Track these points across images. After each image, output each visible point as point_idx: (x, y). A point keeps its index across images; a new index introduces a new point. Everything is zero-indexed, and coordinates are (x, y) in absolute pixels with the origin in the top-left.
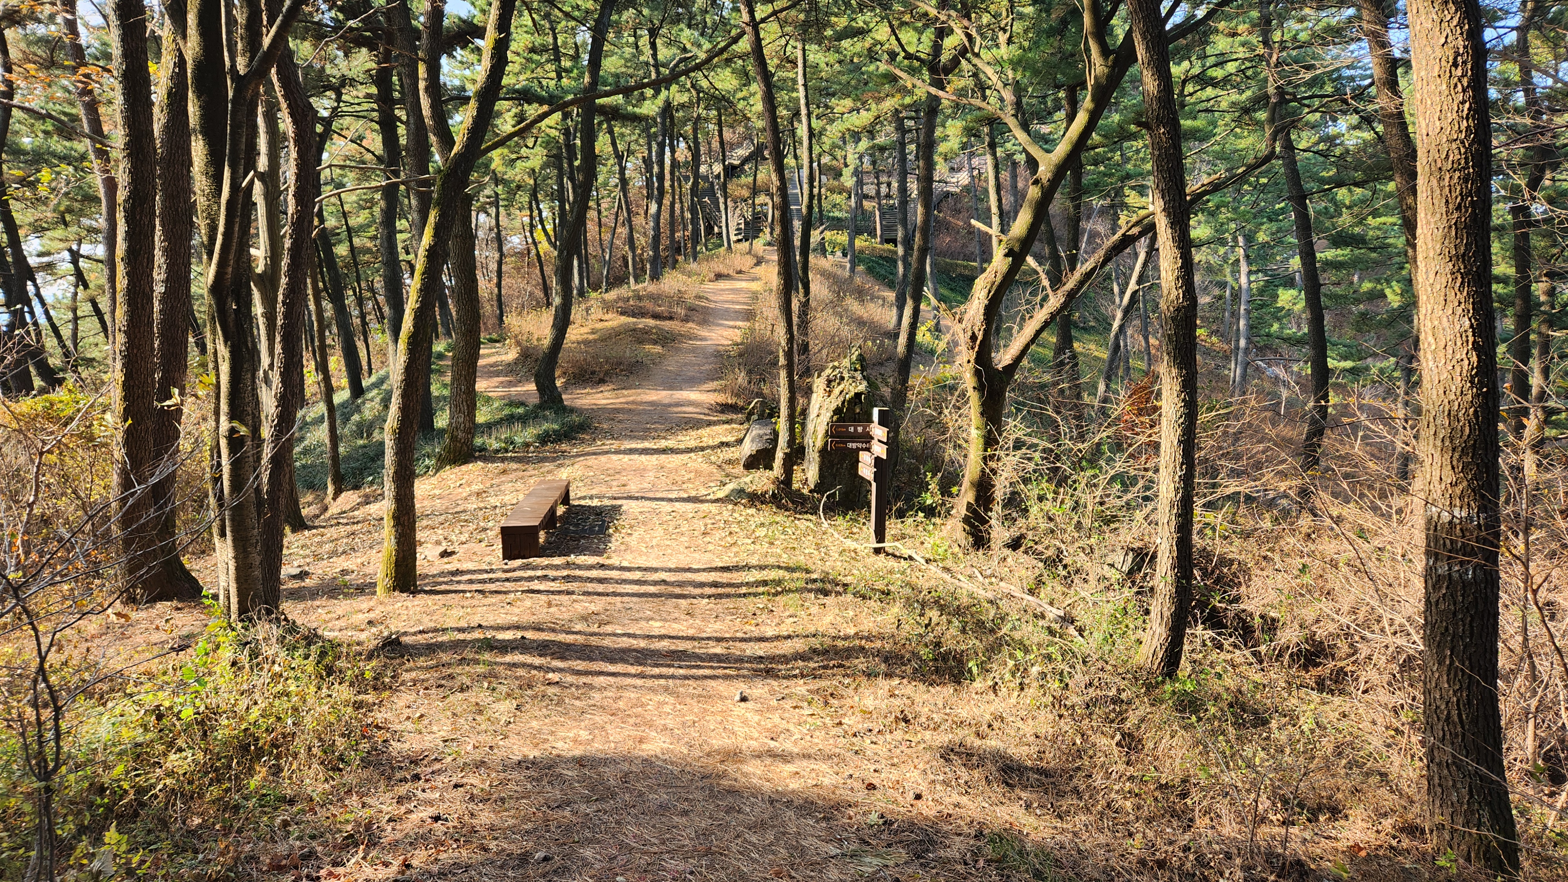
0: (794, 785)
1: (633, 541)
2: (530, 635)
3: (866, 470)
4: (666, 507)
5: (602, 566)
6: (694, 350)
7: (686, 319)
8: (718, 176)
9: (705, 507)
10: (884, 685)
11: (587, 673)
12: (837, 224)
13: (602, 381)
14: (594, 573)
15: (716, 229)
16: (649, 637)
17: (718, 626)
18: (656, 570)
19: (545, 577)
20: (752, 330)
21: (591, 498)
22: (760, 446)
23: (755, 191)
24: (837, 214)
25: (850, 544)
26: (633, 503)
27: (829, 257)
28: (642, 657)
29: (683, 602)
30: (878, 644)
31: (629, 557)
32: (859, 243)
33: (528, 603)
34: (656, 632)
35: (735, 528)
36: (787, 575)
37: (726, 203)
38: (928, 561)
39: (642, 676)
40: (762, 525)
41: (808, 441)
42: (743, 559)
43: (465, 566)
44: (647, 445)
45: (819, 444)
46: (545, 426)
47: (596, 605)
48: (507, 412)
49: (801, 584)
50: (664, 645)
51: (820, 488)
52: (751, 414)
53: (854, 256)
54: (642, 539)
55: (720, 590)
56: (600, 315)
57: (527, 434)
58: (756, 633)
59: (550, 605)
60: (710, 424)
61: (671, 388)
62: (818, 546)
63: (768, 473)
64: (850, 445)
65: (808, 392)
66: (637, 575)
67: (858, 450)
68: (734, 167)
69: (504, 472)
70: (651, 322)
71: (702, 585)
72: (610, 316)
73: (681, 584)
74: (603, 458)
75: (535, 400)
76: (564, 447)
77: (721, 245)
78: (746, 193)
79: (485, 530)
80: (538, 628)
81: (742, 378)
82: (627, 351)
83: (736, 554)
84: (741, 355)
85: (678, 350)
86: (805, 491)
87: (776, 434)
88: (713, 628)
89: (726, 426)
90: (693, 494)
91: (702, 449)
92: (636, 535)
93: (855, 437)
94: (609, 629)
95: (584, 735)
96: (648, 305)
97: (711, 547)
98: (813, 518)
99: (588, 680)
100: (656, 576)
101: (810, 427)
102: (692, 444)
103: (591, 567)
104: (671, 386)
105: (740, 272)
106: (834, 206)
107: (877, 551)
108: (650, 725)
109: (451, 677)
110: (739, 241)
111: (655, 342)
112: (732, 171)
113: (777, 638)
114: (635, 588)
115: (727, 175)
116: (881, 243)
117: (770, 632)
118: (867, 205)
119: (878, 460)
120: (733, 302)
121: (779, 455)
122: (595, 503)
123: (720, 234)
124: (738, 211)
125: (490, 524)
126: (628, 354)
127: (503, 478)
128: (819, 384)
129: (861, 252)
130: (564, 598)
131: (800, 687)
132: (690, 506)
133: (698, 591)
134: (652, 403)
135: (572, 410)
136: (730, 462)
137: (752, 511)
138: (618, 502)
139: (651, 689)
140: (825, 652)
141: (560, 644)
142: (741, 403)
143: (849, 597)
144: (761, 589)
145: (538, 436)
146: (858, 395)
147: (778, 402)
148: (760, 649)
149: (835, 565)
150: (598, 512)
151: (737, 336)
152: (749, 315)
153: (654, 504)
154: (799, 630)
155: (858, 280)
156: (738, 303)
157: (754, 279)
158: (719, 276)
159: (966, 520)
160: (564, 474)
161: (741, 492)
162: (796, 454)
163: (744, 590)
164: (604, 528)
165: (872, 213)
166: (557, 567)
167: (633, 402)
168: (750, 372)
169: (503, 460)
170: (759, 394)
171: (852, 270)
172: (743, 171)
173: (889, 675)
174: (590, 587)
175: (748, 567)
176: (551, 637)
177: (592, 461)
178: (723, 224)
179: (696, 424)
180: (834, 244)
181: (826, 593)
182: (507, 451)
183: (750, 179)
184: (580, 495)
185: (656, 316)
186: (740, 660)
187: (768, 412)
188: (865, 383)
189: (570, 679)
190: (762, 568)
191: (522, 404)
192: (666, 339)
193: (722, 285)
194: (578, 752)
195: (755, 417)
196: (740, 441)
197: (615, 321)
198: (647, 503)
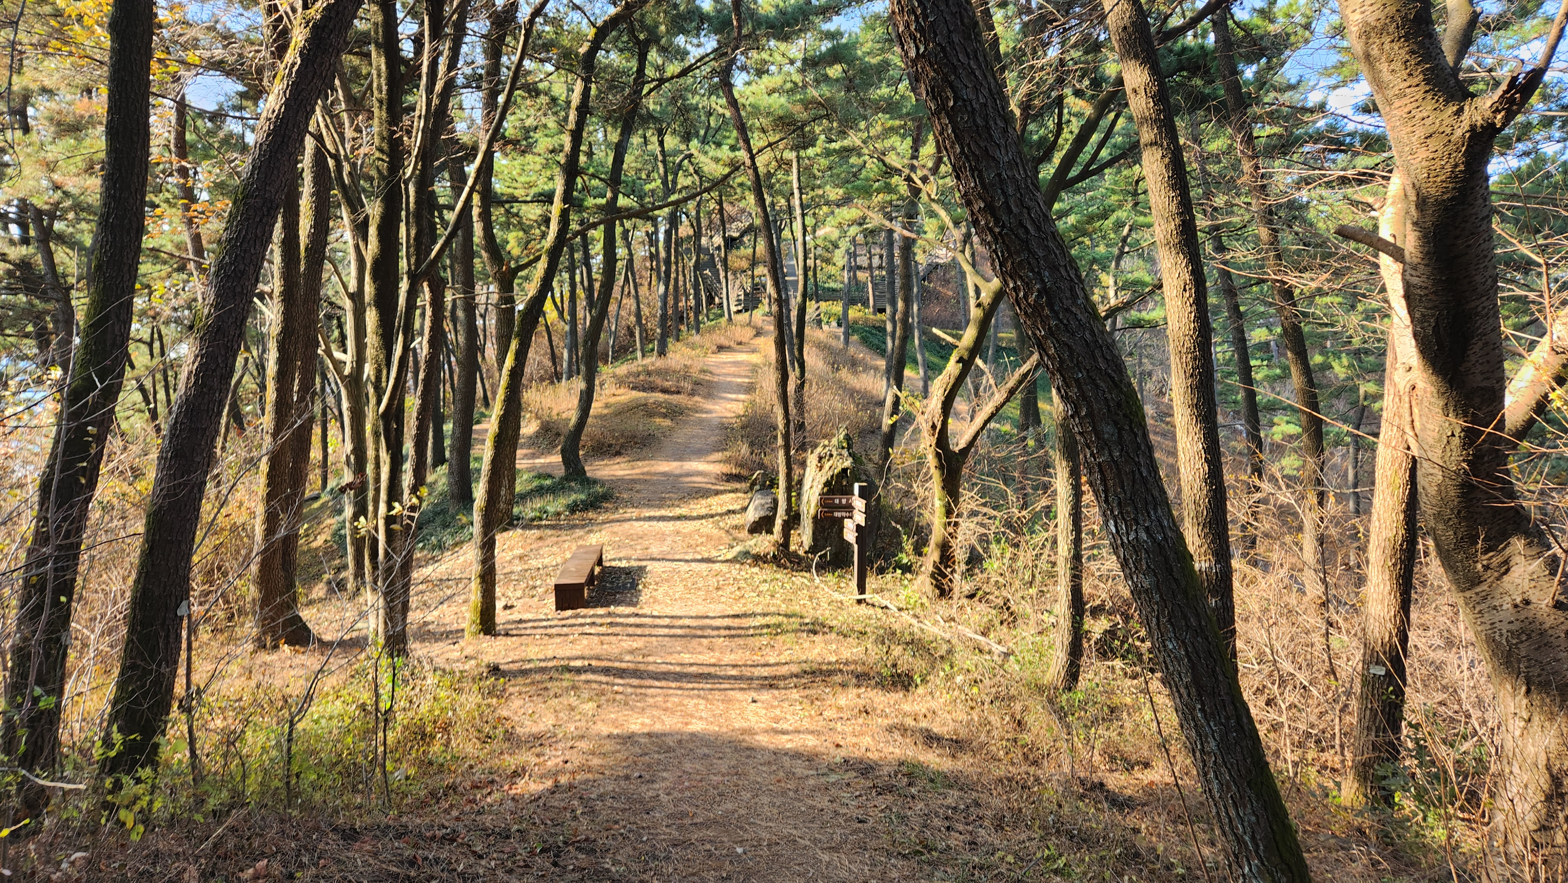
0: (789, 746)
1: (659, 595)
2: (594, 663)
3: (850, 535)
4: (684, 567)
5: (637, 615)
6: (701, 421)
7: (692, 394)
8: (719, 248)
9: (717, 566)
10: (853, 692)
11: (641, 687)
12: (831, 295)
13: (618, 454)
14: (632, 620)
15: (717, 300)
16: (682, 665)
17: (733, 657)
18: (681, 617)
19: (593, 624)
20: (752, 403)
21: (620, 559)
22: (762, 513)
23: (754, 262)
24: (832, 285)
25: (837, 596)
26: (656, 564)
27: (825, 327)
28: (679, 677)
29: (705, 641)
30: (852, 667)
31: (657, 607)
32: (854, 313)
33: (585, 642)
34: (687, 661)
35: (742, 584)
36: (785, 620)
37: (726, 277)
38: (900, 609)
39: (680, 688)
40: (765, 581)
41: (804, 509)
42: (750, 608)
43: (526, 616)
44: (663, 512)
45: (812, 511)
46: (574, 497)
47: (639, 643)
48: (536, 483)
49: (797, 627)
50: (693, 669)
51: (813, 550)
52: (753, 484)
53: (848, 327)
54: (666, 594)
55: (733, 632)
56: (613, 390)
57: (557, 504)
58: (762, 661)
59: (602, 643)
60: (717, 493)
61: (681, 459)
62: (811, 598)
63: (769, 537)
64: (836, 514)
65: (803, 464)
66: (667, 621)
67: (843, 518)
68: (733, 239)
69: (541, 538)
70: (660, 397)
71: (718, 628)
72: (622, 391)
73: (702, 628)
74: (626, 525)
75: (560, 472)
76: (591, 515)
77: (722, 315)
78: (745, 264)
79: (535, 587)
80: (598, 658)
81: (745, 449)
82: (639, 424)
83: (744, 605)
84: (743, 427)
85: (686, 423)
86: (801, 553)
87: (775, 502)
88: (728, 658)
89: (732, 495)
90: (706, 555)
91: (712, 516)
92: (661, 590)
93: (840, 507)
94: (651, 659)
95: (647, 721)
96: (659, 381)
97: (723, 599)
98: (807, 575)
99: (643, 691)
100: (681, 622)
101: (805, 498)
102: (703, 511)
103: (628, 616)
104: (680, 457)
105: (740, 343)
106: (830, 277)
107: (859, 602)
108: (692, 716)
109: (546, 689)
110: (739, 312)
111: (665, 416)
112: (731, 243)
113: (777, 664)
114: (666, 631)
115: (727, 246)
116: (874, 314)
117: (772, 661)
118: (862, 276)
119: (858, 527)
120: (735, 376)
121: (779, 522)
122: (624, 564)
123: (720, 305)
124: (738, 282)
125: (538, 583)
126: (641, 428)
127: (540, 544)
128: (812, 460)
129: (856, 322)
130: (614, 638)
131: (795, 694)
132: (704, 566)
133: (715, 633)
134: (664, 474)
135: (595, 482)
136: (736, 527)
137: (756, 570)
138: (643, 563)
139: (689, 696)
140: (813, 673)
141: (617, 669)
142: (744, 472)
143: (833, 636)
144: (765, 631)
145: (568, 506)
146: (844, 470)
147: (777, 473)
148: (765, 672)
149: (824, 613)
150: (628, 572)
151: (739, 408)
152: (750, 389)
153: (674, 565)
154: (794, 658)
155: (852, 350)
156: (740, 376)
157: (754, 351)
158: (721, 348)
159: (932, 576)
160: (594, 539)
161: (746, 554)
162: (793, 520)
163: (751, 632)
164: (634, 585)
165: (865, 284)
166: (601, 616)
167: (648, 473)
168: (752, 444)
169: (539, 527)
170: (761, 466)
171: (847, 341)
172: (742, 243)
173: (858, 686)
174: (631, 630)
175: (754, 615)
176: (610, 664)
177: (616, 527)
178: (724, 296)
179: (705, 493)
180: (830, 315)
181: (815, 633)
182: (541, 519)
183: (750, 251)
184: (612, 558)
185: (665, 391)
186: (751, 679)
187: (768, 484)
188: (850, 460)
189: (629, 690)
190: (765, 615)
191: (549, 476)
192: (674, 413)
193: (725, 357)
194: (646, 730)
195: (757, 487)
196: (745, 509)
197: (627, 396)
198: (667, 564)
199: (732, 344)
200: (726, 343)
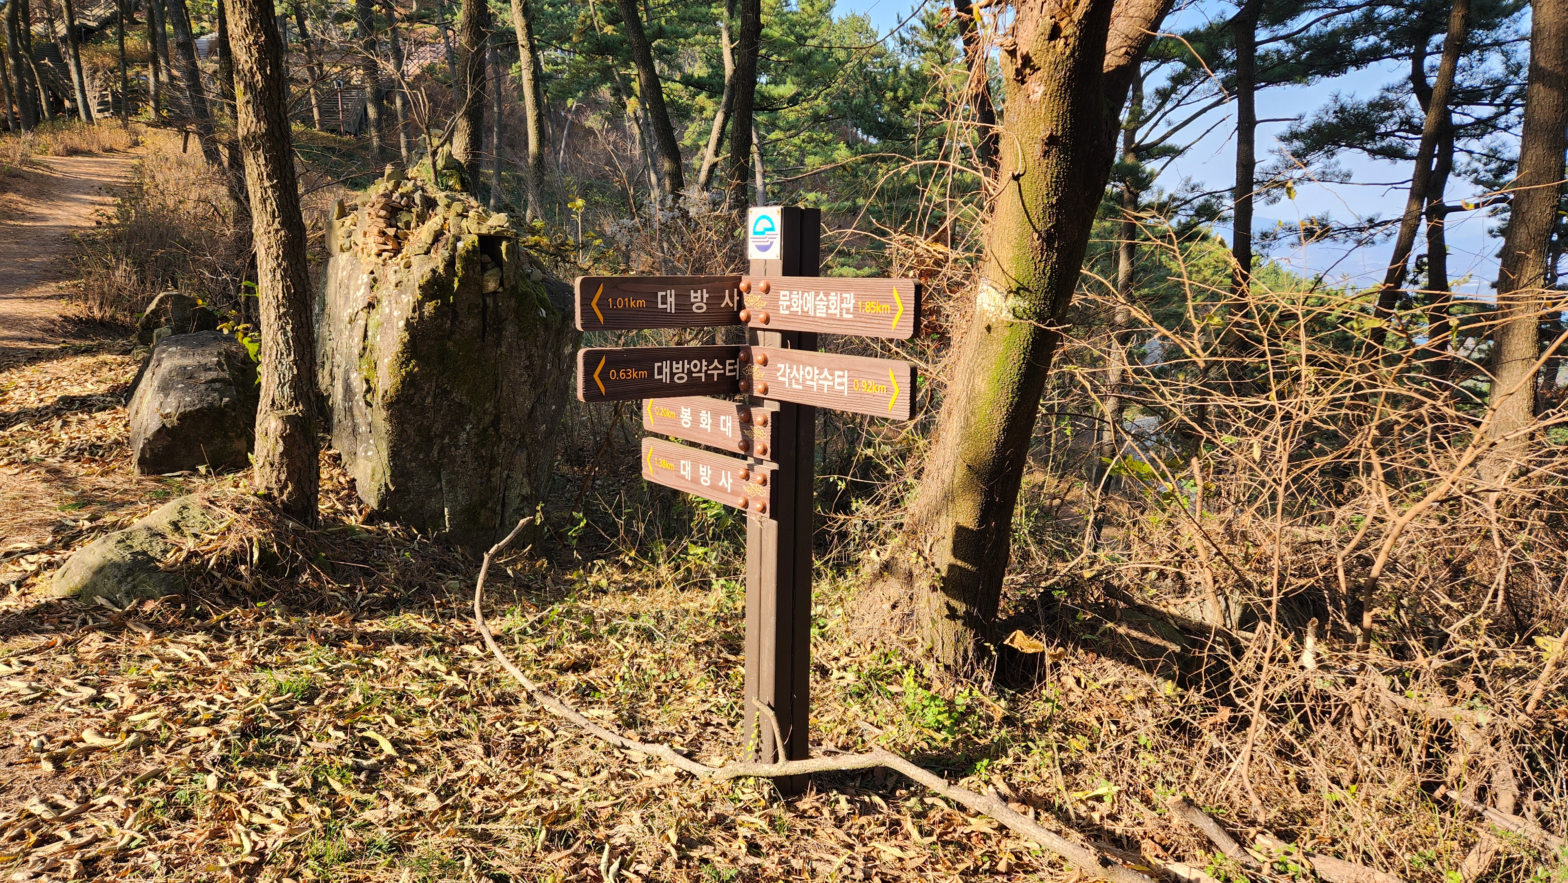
15: (67, 104)
22: (193, 402)
37: (79, 70)
51: (398, 506)
52: (150, 327)
63: (236, 483)
68: (90, 30)
77: (76, 118)
78: (110, 62)
86: (358, 520)
105: (109, 149)
110: (105, 117)
112: (85, 34)
115: (77, 38)
120: (100, 176)
123: (73, 107)
124: (100, 81)
128: (353, 226)
136: (92, 454)
146: (489, 242)
151: (108, 215)
158: (73, 152)
172: (103, 35)
178: (77, 94)
183: (116, 46)
195: (164, 330)
196: (125, 393)
199: (94, 148)
200: (84, 146)
